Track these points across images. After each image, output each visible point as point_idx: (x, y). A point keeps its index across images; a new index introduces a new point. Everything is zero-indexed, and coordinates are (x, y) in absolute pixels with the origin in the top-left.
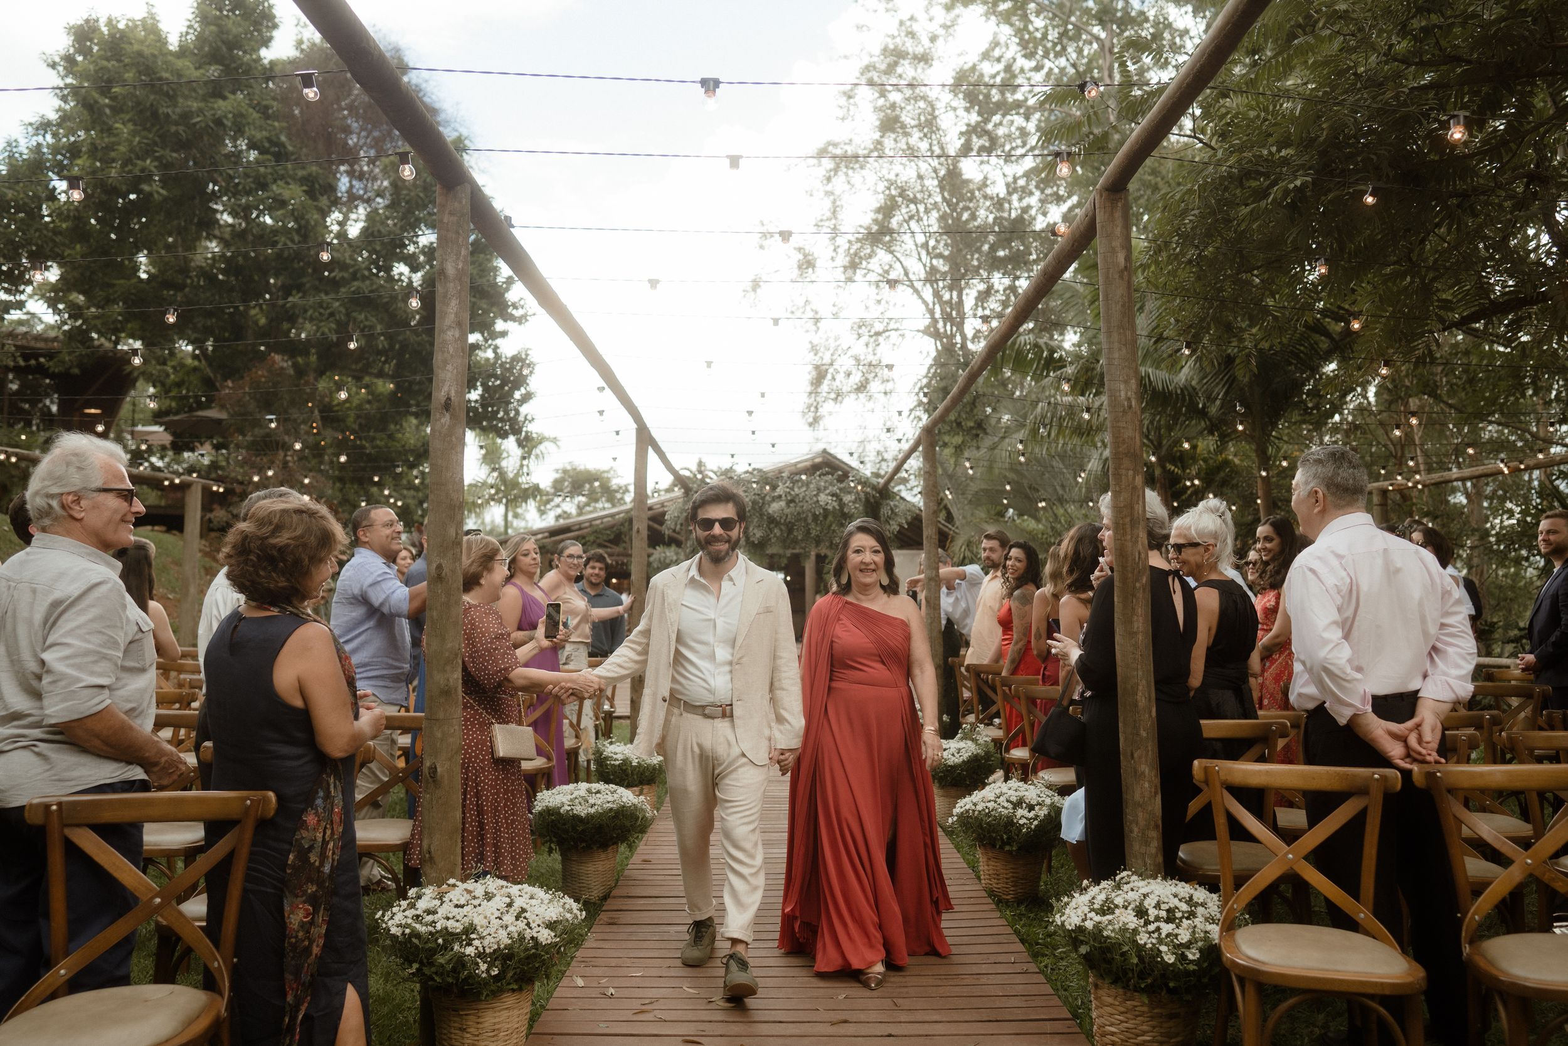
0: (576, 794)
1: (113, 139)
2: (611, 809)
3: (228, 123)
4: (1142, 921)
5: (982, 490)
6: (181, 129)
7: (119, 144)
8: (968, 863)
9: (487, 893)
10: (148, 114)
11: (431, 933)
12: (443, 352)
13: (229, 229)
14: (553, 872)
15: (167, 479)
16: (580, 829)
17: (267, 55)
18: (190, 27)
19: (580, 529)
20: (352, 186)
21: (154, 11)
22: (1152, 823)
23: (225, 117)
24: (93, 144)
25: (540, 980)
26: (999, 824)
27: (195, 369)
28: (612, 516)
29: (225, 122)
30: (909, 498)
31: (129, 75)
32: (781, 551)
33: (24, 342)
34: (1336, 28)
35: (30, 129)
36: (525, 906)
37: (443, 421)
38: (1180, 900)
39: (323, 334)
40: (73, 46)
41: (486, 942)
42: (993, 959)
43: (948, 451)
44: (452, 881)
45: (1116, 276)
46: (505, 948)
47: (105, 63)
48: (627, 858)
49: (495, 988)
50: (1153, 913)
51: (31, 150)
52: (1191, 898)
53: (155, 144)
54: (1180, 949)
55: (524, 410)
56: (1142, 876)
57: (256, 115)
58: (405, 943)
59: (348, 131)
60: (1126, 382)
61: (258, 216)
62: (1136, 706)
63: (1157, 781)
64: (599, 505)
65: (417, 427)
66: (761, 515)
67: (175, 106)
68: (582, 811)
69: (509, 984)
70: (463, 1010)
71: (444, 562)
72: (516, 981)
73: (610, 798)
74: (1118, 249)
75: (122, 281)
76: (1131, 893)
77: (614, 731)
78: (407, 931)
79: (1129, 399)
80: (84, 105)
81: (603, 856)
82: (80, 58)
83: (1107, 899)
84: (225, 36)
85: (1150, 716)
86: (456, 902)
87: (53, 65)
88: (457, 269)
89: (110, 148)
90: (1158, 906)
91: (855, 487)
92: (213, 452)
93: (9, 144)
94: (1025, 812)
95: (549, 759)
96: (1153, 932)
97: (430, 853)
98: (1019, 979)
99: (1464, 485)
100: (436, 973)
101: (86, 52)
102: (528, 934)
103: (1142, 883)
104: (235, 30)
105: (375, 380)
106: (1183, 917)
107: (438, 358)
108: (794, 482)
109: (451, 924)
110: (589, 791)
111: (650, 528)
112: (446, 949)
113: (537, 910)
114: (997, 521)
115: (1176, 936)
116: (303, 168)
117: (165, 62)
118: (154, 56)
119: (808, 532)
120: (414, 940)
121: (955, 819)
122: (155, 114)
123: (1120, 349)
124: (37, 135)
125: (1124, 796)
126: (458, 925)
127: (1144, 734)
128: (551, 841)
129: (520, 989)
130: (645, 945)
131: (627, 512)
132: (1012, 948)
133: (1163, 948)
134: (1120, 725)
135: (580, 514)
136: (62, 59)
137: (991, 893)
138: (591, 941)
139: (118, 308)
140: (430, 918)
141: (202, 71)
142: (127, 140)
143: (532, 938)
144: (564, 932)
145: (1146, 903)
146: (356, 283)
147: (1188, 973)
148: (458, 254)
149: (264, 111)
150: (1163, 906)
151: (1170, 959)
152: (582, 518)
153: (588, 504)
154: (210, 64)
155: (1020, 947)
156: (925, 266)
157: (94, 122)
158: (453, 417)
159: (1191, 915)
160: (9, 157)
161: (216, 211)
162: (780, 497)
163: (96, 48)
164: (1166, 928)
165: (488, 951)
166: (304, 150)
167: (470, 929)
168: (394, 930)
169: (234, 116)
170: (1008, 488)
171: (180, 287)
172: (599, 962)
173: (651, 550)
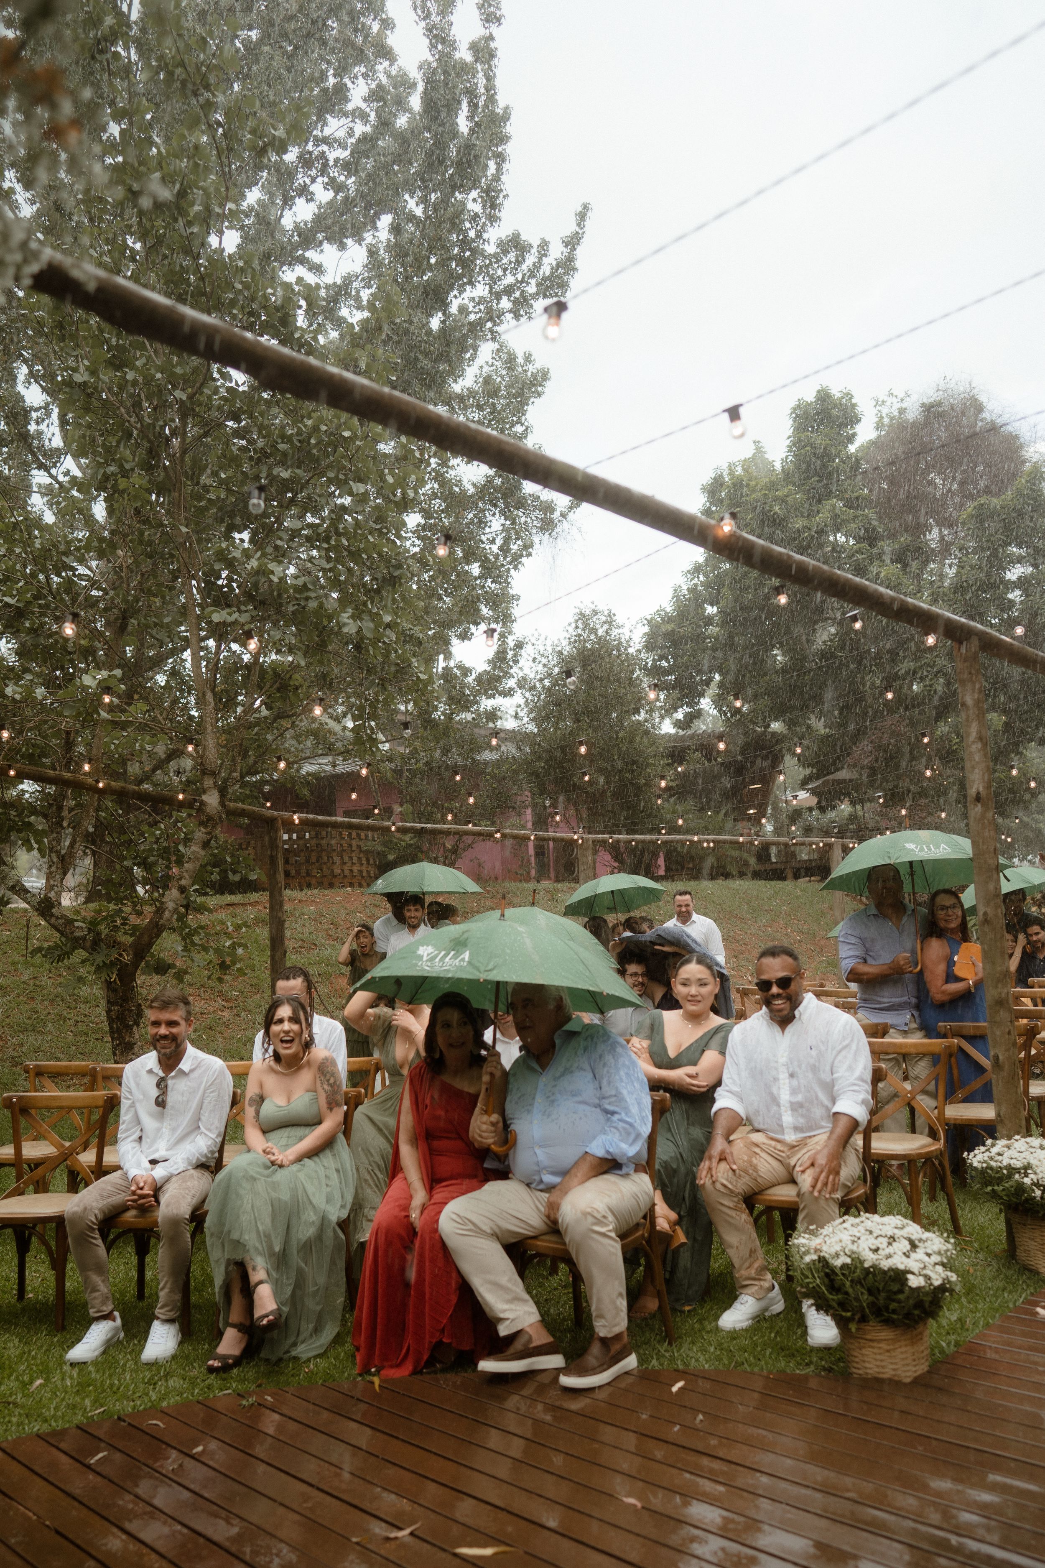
11: (1000, 1167)
12: (970, 761)
17: (853, 448)
27: (828, 736)
35: (686, 576)
37: (976, 809)
41: (1040, 1176)
44: (1017, 1137)
51: (691, 591)
58: (983, 1173)
71: (989, 910)
78: (985, 1165)
86: (1019, 1149)
88: (974, 700)
92: (850, 807)
93: (676, 591)
109: (1012, 1162)
112: (1010, 1178)
120: (989, 1171)
124: (693, 578)
126: (1019, 1163)
141: (803, 487)
148: (974, 688)
154: (808, 479)
158: (983, 806)
160: (677, 601)
163: (724, 495)
167: (1027, 1167)
168: (975, 1164)
169: (832, 518)
171: (808, 672)
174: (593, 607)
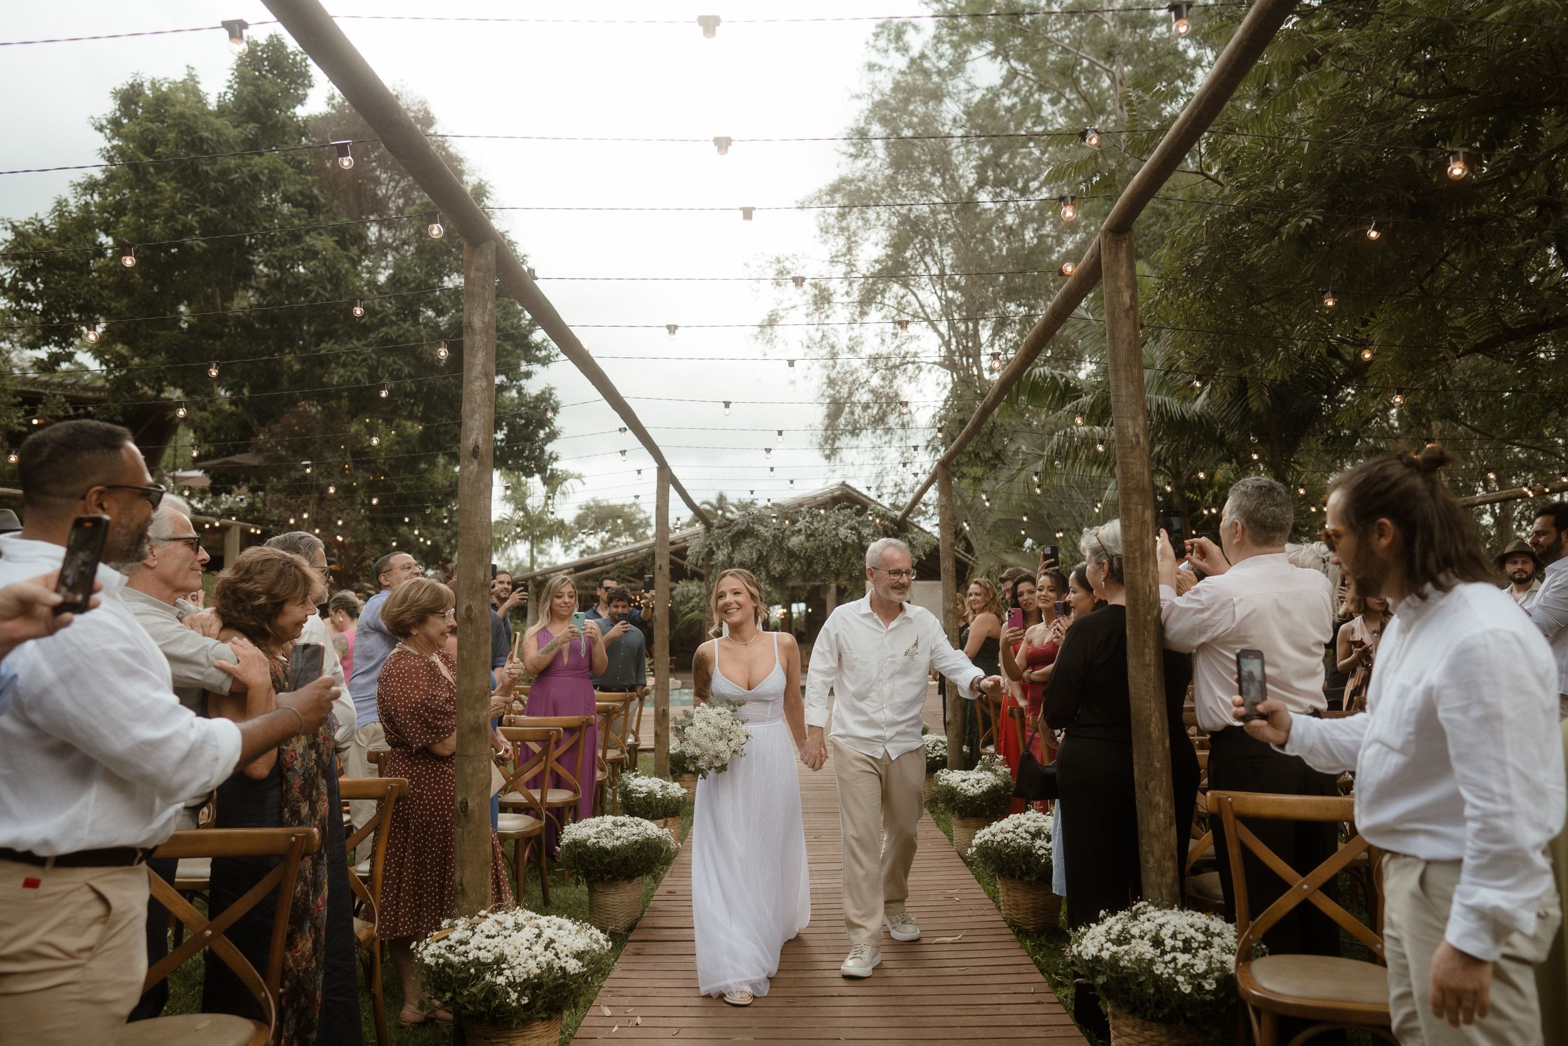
0: (602, 826)
1: (157, 197)
2: (636, 841)
3: (264, 179)
4: (1159, 951)
5: (1001, 520)
6: (220, 185)
7: (162, 201)
8: (989, 894)
9: (516, 924)
10: (190, 171)
11: (463, 963)
12: (471, 402)
13: (264, 279)
14: (580, 904)
15: (207, 522)
16: (607, 860)
17: (301, 112)
18: (230, 87)
19: (604, 564)
20: (381, 235)
21: (194, 73)
22: (1168, 854)
23: (262, 173)
24: (137, 201)
25: (569, 1008)
26: (1018, 854)
27: (232, 414)
28: (636, 551)
29: (261, 177)
30: (928, 528)
31: (171, 136)
32: (801, 584)
33: (73, 392)
34: (1341, 64)
35: (79, 189)
36: (553, 937)
37: (471, 468)
38: (1197, 930)
39: (355, 379)
40: (119, 110)
41: (516, 972)
42: (1013, 989)
43: (966, 482)
44: (483, 913)
45: (1122, 315)
46: (535, 977)
47: (150, 125)
48: (652, 889)
49: (526, 1017)
50: (1169, 943)
51: (80, 209)
52: (1207, 928)
53: (197, 201)
54: (1195, 979)
55: (549, 448)
56: (1159, 906)
57: (290, 170)
58: (438, 973)
59: (377, 182)
60: (1134, 419)
61: (292, 267)
62: (1149, 736)
63: (1172, 812)
64: (623, 540)
65: (445, 467)
66: (782, 549)
67: (215, 163)
68: (607, 843)
69: (539, 1013)
70: (494, 1038)
71: (474, 604)
72: (545, 1010)
73: (635, 831)
74: (1124, 289)
75: (165, 332)
76: (1147, 924)
77: (639, 763)
78: (441, 961)
79: (1137, 436)
80: (129, 166)
81: (628, 887)
82: (125, 121)
83: (1124, 929)
84: (262, 95)
85: (1164, 747)
86: (487, 933)
87: (101, 129)
88: (484, 322)
89: (154, 204)
90: (1174, 936)
91: (873, 520)
92: (250, 495)
93: (59, 203)
94: (1044, 843)
95: (576, 792)
96: (1170, 962)
97: (461, 885)
98: (1038, 1009)
99: (1493, 507)
100: (469, 1002)
101: (132, 116)
102: (556, 964)
103: (1158, 914)
104: (271, 89)
105: (404, 422)
106: (1199, 947)
107: (466, 407)
108: (813, 516)
109: (482, 954)
110: (615, 824)
111: (672, 562)
112: (478, 978)
113: (566, 941)
114: (1016, 550)
115: (1192, 966)
116: (334, 219)
117: (206, 123)
118: (195, 116)
119: (828, 565)
120: (447, 970)
121: (974, 849)
122: (196, 172)
123: (1127, 387)
124: (85, 195)
125: (1140, 827)
126: (489, 955)
127: (1158, 765)
128: (578, 873)
129: (549, 1018)
130: (670, 975)
131: (650, 547)
132: (1032, 978)
133: (1180, 978)
134: (1135, 756)
135: (603, 549)
136: (109, 122)
137: (1012, 924)
138: (617, 971)
139: (162, 357)
140: (462, 948)
141: (240, 129)
142: (170, 197)
143: (561, 968)
144: (592, 962)
145: (1162, 933)
146: (384, 329)
147: (1205, 1003)
148: (485, 308)
149: (298, 165)
150: (1181, 937)
151: (1187, 989)
152: (606, 553)
153: (611, 539)
154: (247, 122)
155: (1040, 978)
156: (940, 298)
157: (139, 180)
158: (481, 464)
159: (1208, 945)
160: (59, 216)
161: (253, 262)
162: (800, 530)
163: (140, 111)
164: (1182, 958)
165: (518, 980)
166: (336, 202)
167: (501, 959)
168: (428, 960)
169: (270, 172)
170: (1025, 519)
171: (219, 336)
172: (625, 992)
173: (674, 584)
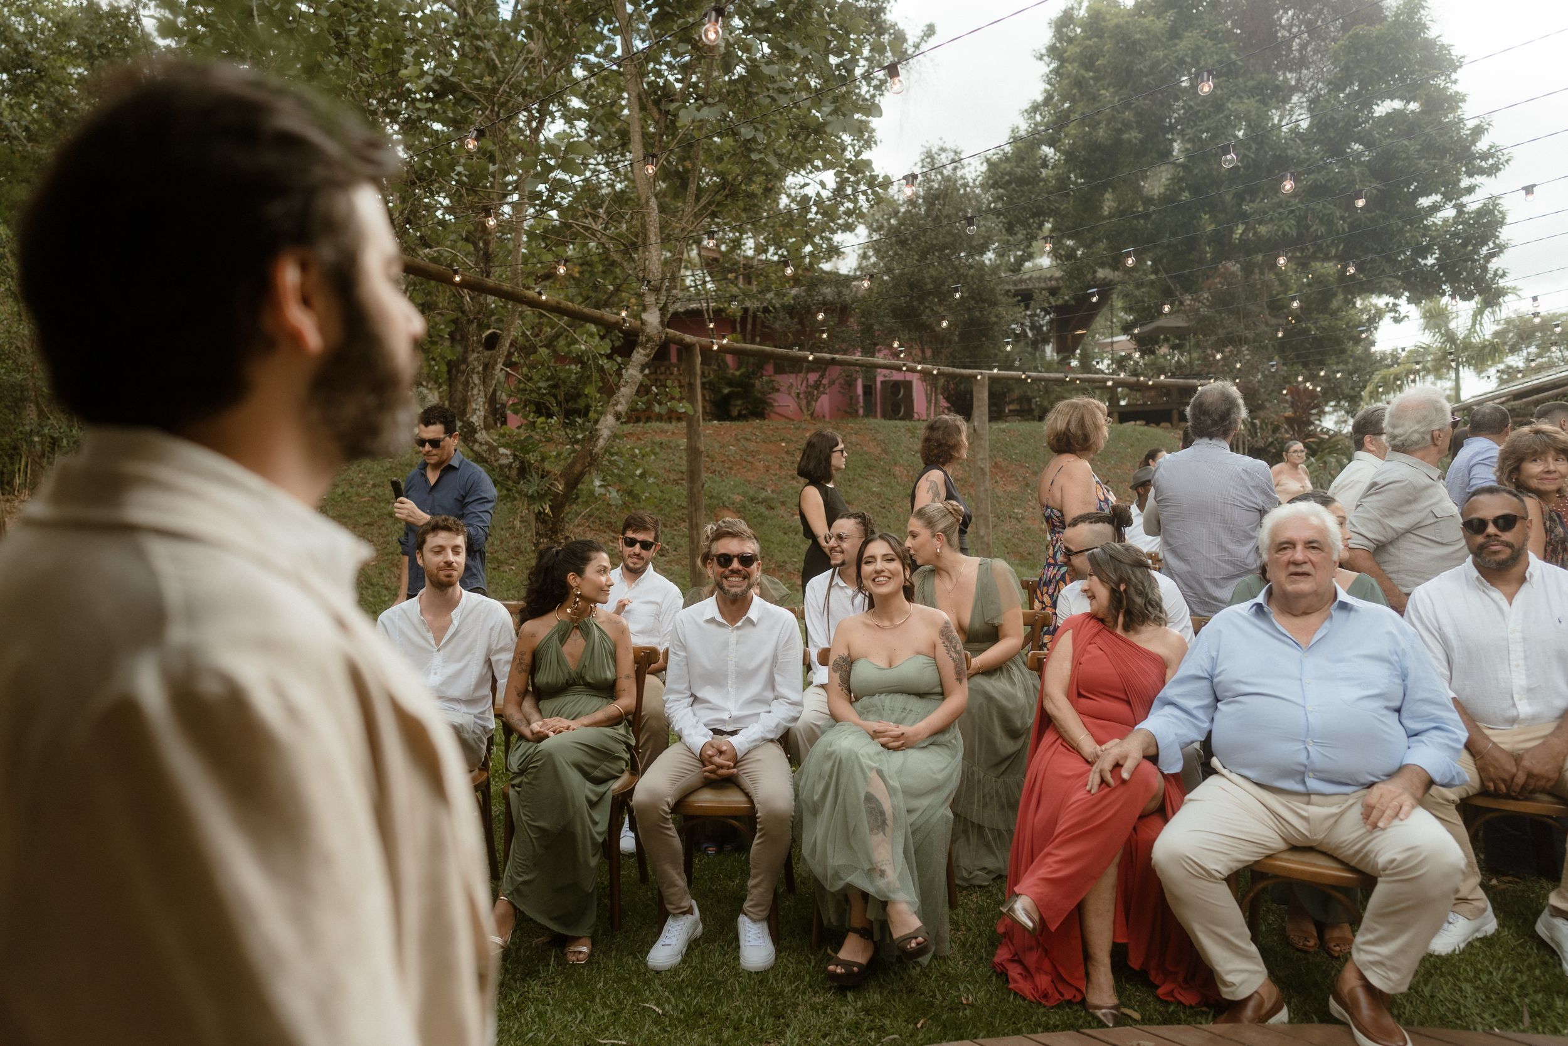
1: (1098, 105)
3: (1188, 60)
6: (1151, 78)
7: (1103, 107)
10: (1125, 73)
23: (1185, 54)
24: (1079, 113)
35: (1026, 114)
39: (1283, 231)
40: (1055, 36)
47: (1088, 42)
51: (1027, 131)
53: (1132, 98)
57: (1208, 43)
67: (1146, 60)
80: (1066, 83)
82: (1061, 45)
87: (1041, 58)
89: (1097, 112)
93: (1013, 131)
101: (1065, 38)
116: (1252, 78)
117: (1137, 26)
118: (1128, 23)
122: (1129, 73)
124: (1030, 117)
136: (1047, 49)
141: (1161, 20)
142: (1109, 101)
149: (1215, 37)
154: (1166, 11)
163: (1076, 32)
169: (1192, 51)
174: (941, 144)
